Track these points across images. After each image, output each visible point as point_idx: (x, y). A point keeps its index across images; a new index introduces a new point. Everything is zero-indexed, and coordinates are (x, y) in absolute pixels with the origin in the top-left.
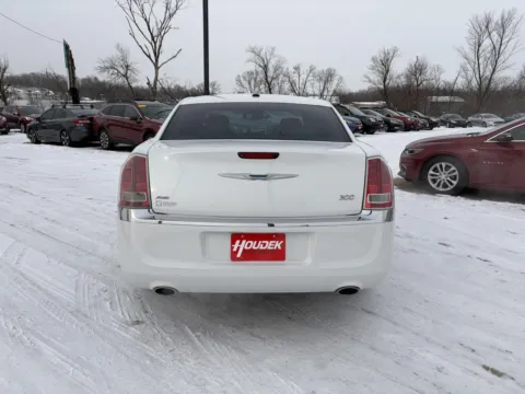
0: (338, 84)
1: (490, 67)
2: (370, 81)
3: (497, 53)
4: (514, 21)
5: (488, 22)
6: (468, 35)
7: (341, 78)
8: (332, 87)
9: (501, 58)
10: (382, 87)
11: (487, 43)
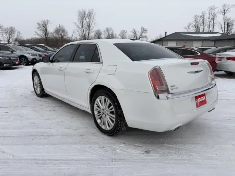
0: (17, 35)
1: (87, 31)
2: (38, 35)
3: (89, 25)
4: (93, 14)
5: (84, 13)
6: (77, 17)
7: (19, 32)
8: (15, 36)
9: (91, 28)
10: (44, 37)
11: (85, 22)
